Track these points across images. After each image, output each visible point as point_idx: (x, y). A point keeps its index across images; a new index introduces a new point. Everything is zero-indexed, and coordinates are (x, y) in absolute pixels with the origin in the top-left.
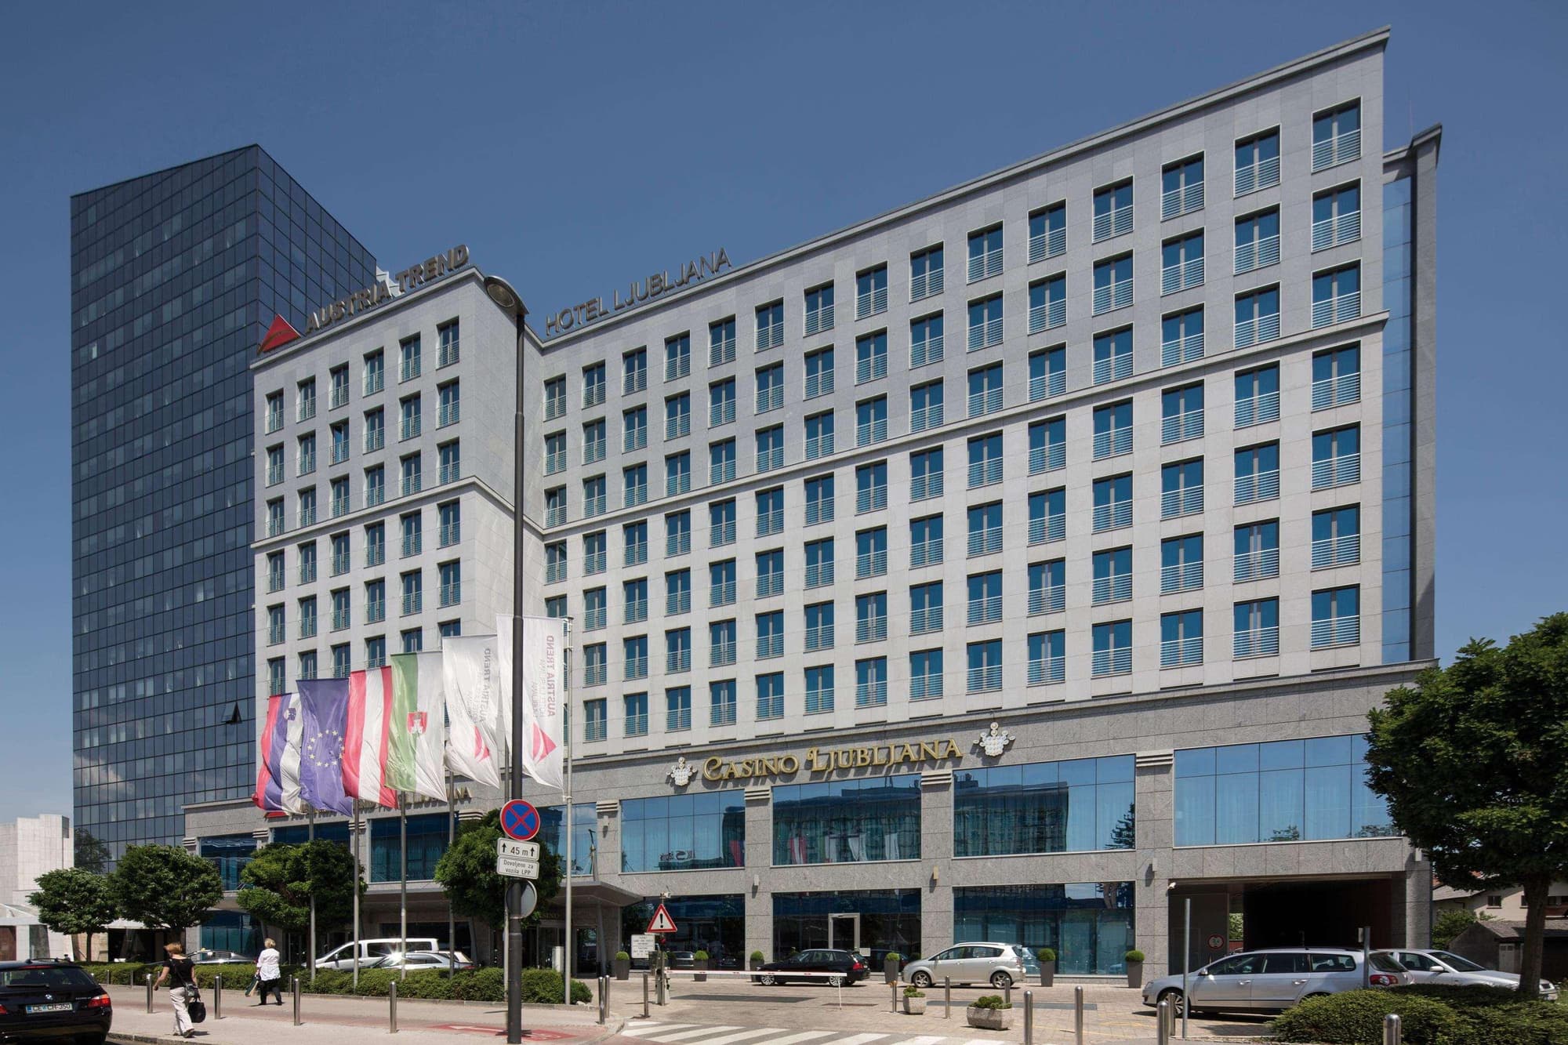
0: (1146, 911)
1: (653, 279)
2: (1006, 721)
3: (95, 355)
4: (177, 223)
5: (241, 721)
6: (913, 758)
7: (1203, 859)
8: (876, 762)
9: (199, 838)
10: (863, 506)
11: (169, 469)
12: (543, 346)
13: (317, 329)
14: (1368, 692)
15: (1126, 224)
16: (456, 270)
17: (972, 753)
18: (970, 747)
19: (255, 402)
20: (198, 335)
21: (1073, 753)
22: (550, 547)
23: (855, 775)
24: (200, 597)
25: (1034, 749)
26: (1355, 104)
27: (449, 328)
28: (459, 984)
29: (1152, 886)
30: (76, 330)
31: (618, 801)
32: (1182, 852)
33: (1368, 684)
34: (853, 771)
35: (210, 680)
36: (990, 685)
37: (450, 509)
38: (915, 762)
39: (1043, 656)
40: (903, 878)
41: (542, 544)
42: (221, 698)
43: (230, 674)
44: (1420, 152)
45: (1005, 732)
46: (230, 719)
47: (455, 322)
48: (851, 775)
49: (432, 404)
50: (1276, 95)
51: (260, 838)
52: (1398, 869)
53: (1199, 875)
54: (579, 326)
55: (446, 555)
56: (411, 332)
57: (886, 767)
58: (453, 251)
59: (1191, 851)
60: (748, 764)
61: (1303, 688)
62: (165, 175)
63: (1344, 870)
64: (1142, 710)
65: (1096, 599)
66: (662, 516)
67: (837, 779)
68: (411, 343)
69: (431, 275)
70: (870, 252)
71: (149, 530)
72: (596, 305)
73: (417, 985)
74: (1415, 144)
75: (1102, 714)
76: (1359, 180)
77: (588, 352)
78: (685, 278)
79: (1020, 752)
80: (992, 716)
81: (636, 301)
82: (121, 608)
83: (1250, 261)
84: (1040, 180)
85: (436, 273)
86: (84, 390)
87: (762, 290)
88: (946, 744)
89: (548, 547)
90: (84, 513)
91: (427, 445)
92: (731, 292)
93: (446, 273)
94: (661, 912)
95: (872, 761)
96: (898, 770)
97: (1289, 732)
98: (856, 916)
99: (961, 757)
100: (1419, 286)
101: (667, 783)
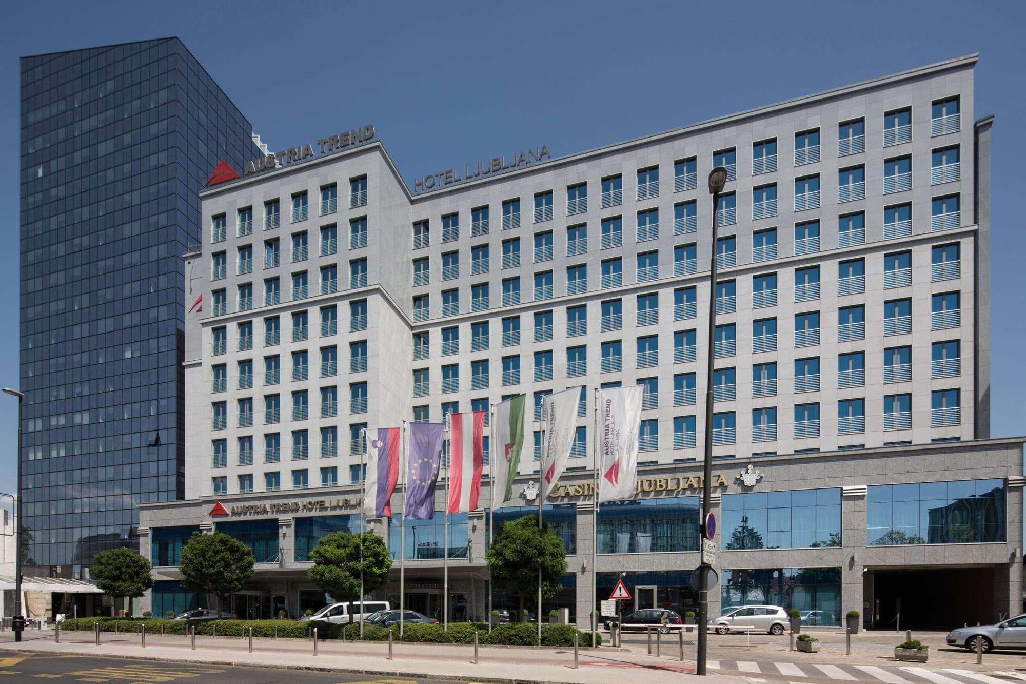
0: (849, 586)
1: (494, 160)
2: (757, 464)
3: (40, 174)
4: (110, 86)
5: (161, 445)
6: (695, 486)
7: (885, 553)
8: (669, 488)
9: (150, 528)
10: (642, 321)
11: (103, 262)
12: (413, 198)
13: (254, 173)
14: (987, 454)
15: (816, 156)
16: (364, 142)
17: (734, 484)
18: (734, 480)
19: (203, 220)
20: (127, 168)
21: (802, 485)
22: (417, 336)
23: (654, 496)
24: (128, 355)
25: (776, 483)
26: (957, 98)
27: (359, 182)
28: (501, 634)
29: (853, 570)
30: (24, 155)
31: (483, 509)
32: (872, 549)
33: (987, 450)
34: (653, 493)
35: (136, 414)
36: (727, 440)
37: (359, 306)
38: (696, 489)
39: (762, 423)
40: (687, 564)
41: (411, 333)
42: (145, 428)
43: (152, 411)
44: (980, 130)
45: (757, 471)
46: (153, 443)
47: (364, 178)
48: (652, 496)
49: (345, 233)
50: (908, 87)
51: (205, 529)
52: (1004, 562)
53: (883, 564)
54: (439, 188)
55: (357, 337)
56: (330, 181)
57: (676, 491)
58: (362, 129)
59: (878, 549)
60: (579, 486)
61: (947, 450)
62: (101, 51)
63: (972, 562)
64: (847, 460)
65: (796, 389)
66: (500, 319)
67: (642, 498)
68: (329, 189)
69: (346, 143)
70: (649, 157)
71: (85, 304)
72: (452, 174)
73: (460, 635)
74: (978, 125)
75: (820, 462)
76: (959, 144)
77: (446, 205)
78: (517, 161)
79: (766, 484)
80: (748, 461)
81: (481, 174)
82: (61, 360)
83: (893, 187)
84: (761, 123)
85: (350, 142)
86: (31, 199)
87: (573, 175)
88: (717, 478)
89: (414, 335)
90: (31, 289)
91: (342, 259)
92: (550, 175)
93: (357, 143)
94: (620, 585)
95: (667, 486)
96: (683, 493)
97: (938, 477)
98: (655, 588)
99: (727, 486)
100: (980, 211)
101: (520, 498)
